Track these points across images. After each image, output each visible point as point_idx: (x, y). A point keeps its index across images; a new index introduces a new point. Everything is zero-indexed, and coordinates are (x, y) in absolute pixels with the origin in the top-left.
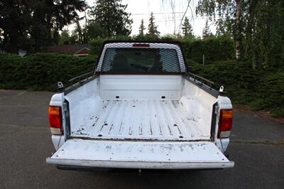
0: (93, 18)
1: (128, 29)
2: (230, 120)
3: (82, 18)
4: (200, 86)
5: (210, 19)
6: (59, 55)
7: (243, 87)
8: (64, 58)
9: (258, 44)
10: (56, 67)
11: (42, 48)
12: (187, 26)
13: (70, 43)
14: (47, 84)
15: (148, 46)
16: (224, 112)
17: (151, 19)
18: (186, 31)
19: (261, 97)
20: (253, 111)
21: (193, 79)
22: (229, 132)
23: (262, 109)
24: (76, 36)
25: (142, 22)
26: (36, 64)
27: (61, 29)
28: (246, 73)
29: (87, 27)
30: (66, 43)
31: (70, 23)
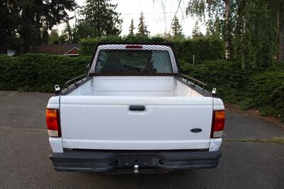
0: (83, 17)
1: (118, 28)
2: (222, 121)
3: (72, 18)
4: (193, 87)
5: (200, 19)
6: (50, 56)
7: (232, 86)
8: (55, 58)
9: (246, 45)
10: (47, 68)
11: (31, 47)
12: (176, 25)
13: (60, 43)
14: (38, 84)
15: (141, 47)
16: (216, 113)
17: (141, 19)
18: (176, 31)
19: (250, 96)
20: (242, 110)
21: (186, 81)
22: (221, 132)
23: (252, 108)
24: (66, 36)
25: (132, 22)
26: (27, 65)
27: (50, 29)
28: (235, 73)
29: (77, 27)
30: (56, 43)
31: (59, 23)
